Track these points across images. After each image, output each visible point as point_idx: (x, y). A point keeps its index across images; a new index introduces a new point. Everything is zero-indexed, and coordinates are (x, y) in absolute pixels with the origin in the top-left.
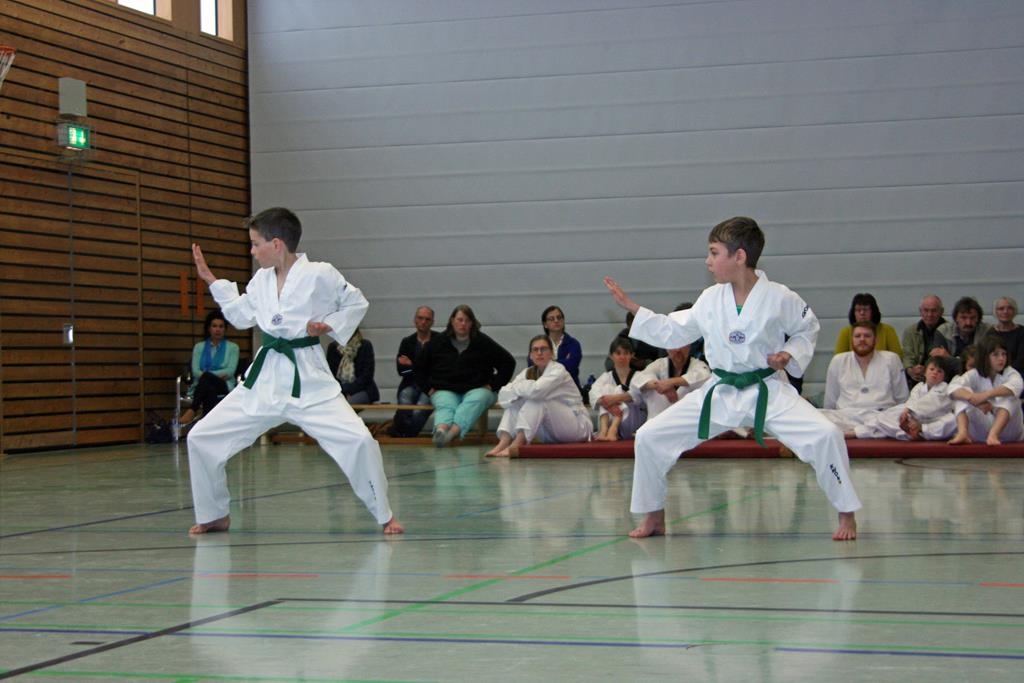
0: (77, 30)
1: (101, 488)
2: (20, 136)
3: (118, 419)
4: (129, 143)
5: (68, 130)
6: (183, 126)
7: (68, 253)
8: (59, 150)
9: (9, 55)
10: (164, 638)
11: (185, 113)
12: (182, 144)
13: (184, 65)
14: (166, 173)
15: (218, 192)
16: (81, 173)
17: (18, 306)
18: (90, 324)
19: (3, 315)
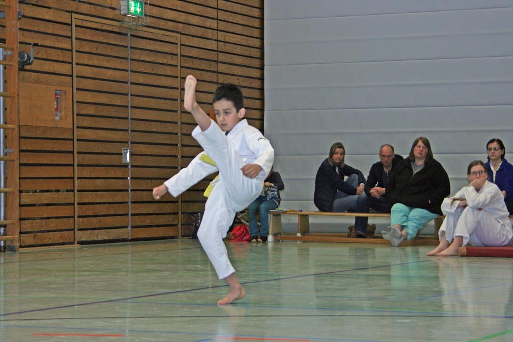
1: (147, 271)
2: (93, 6)
3: (162, 220)
4: (173, 12)
5: (128, 2)
7: (127, 94)
8: (122, 17)
12: (213, 13)
14: (200, 35)
15: (239, 50)
16: (138, 35)
17: (89, 134)
18: (143, 149)
19: (78, 140)
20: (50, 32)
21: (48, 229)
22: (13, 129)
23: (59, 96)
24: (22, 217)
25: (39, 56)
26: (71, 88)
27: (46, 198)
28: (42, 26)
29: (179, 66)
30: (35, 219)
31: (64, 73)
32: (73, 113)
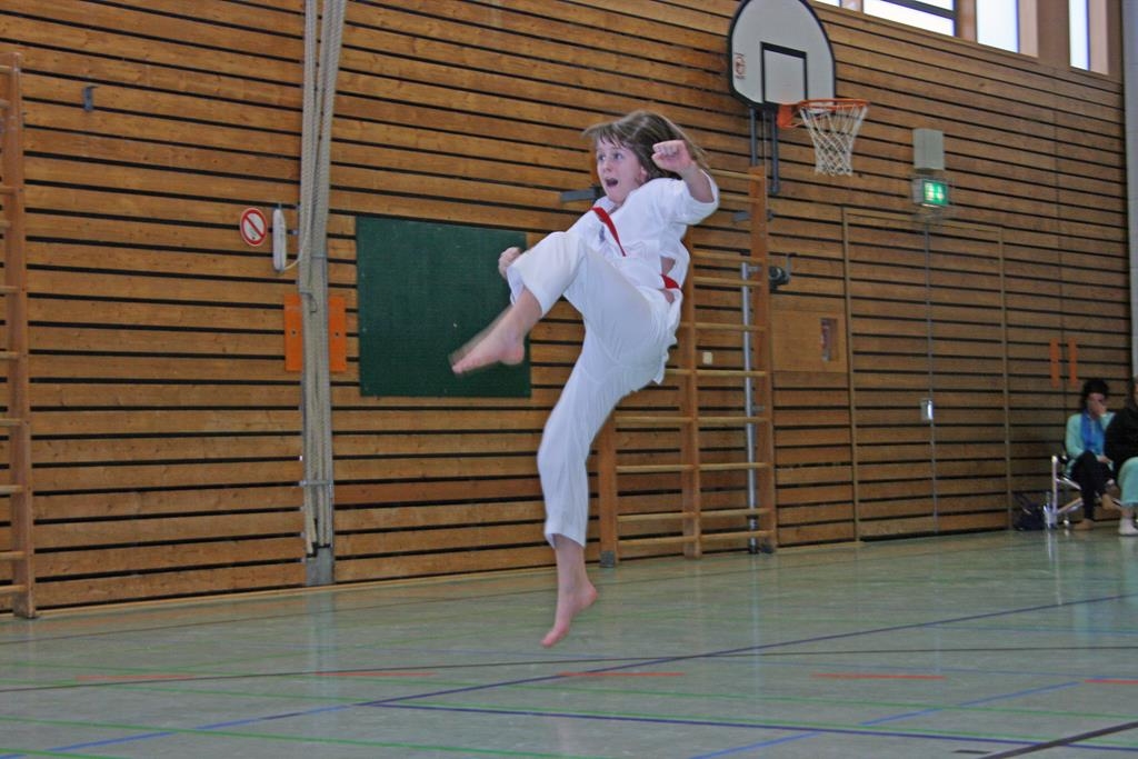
0: (932, 75)
1: (968, 580)
2: (872, 195)
3: (983, 503)
4: (992, 196)
5: (924, 185)
6: (1051, 175)
7: (925, 320)
8: (915, 209)
9: (861, 108)
11: (1055, 159)
12: (1050, 194)
13: (1052, 105)
14: (1032, 228)
15: (1092, 247)
16: (939, 232)
17: (874, 380)
18: (953, 399)
19: (857, 390)
20: (811, 236)
21: (819, 520)
22: (763, 378)
23: (827, 327)
24: (782, 502)
25: (798, 271)
26: (844, 315)
27: (812, 475)
28: (800, 228)
29: (1002, 276)
30: (799, 505)
31: (833, 293)
32: (848, 350)
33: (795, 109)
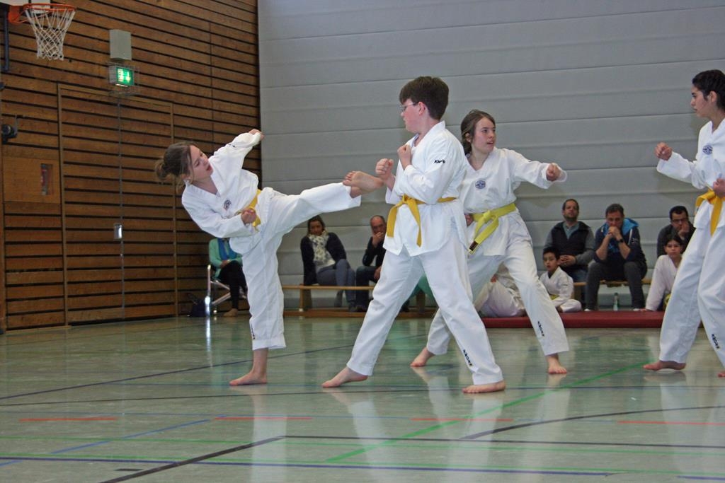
1: (142, 351)
2: (79, 76)
3: (160, 298)
4: (164, 80)
5: (117, 70)
6: (207, 67)
7: (118, 167)
8: (110, 87)
9: (71, 12)
10: (188, 466)
11: (209, 56)
12: (207, 81)
13: (207, 18)
14: (193, 104)
16: (127, 105)
17: (79, 210)
18: (137, 224)
19: (67, 216)
20: (35, 103)
21: (37, 310)
23: (45, 170)
24: (8, 298)
25: (24, 128)
26: (58, 162)
27: (33, 277)
28: (26, 98)
29: (172, 138)
30: (23, 300)
31: (50, 146)
32: (61, 187)
33: (21, 9)
